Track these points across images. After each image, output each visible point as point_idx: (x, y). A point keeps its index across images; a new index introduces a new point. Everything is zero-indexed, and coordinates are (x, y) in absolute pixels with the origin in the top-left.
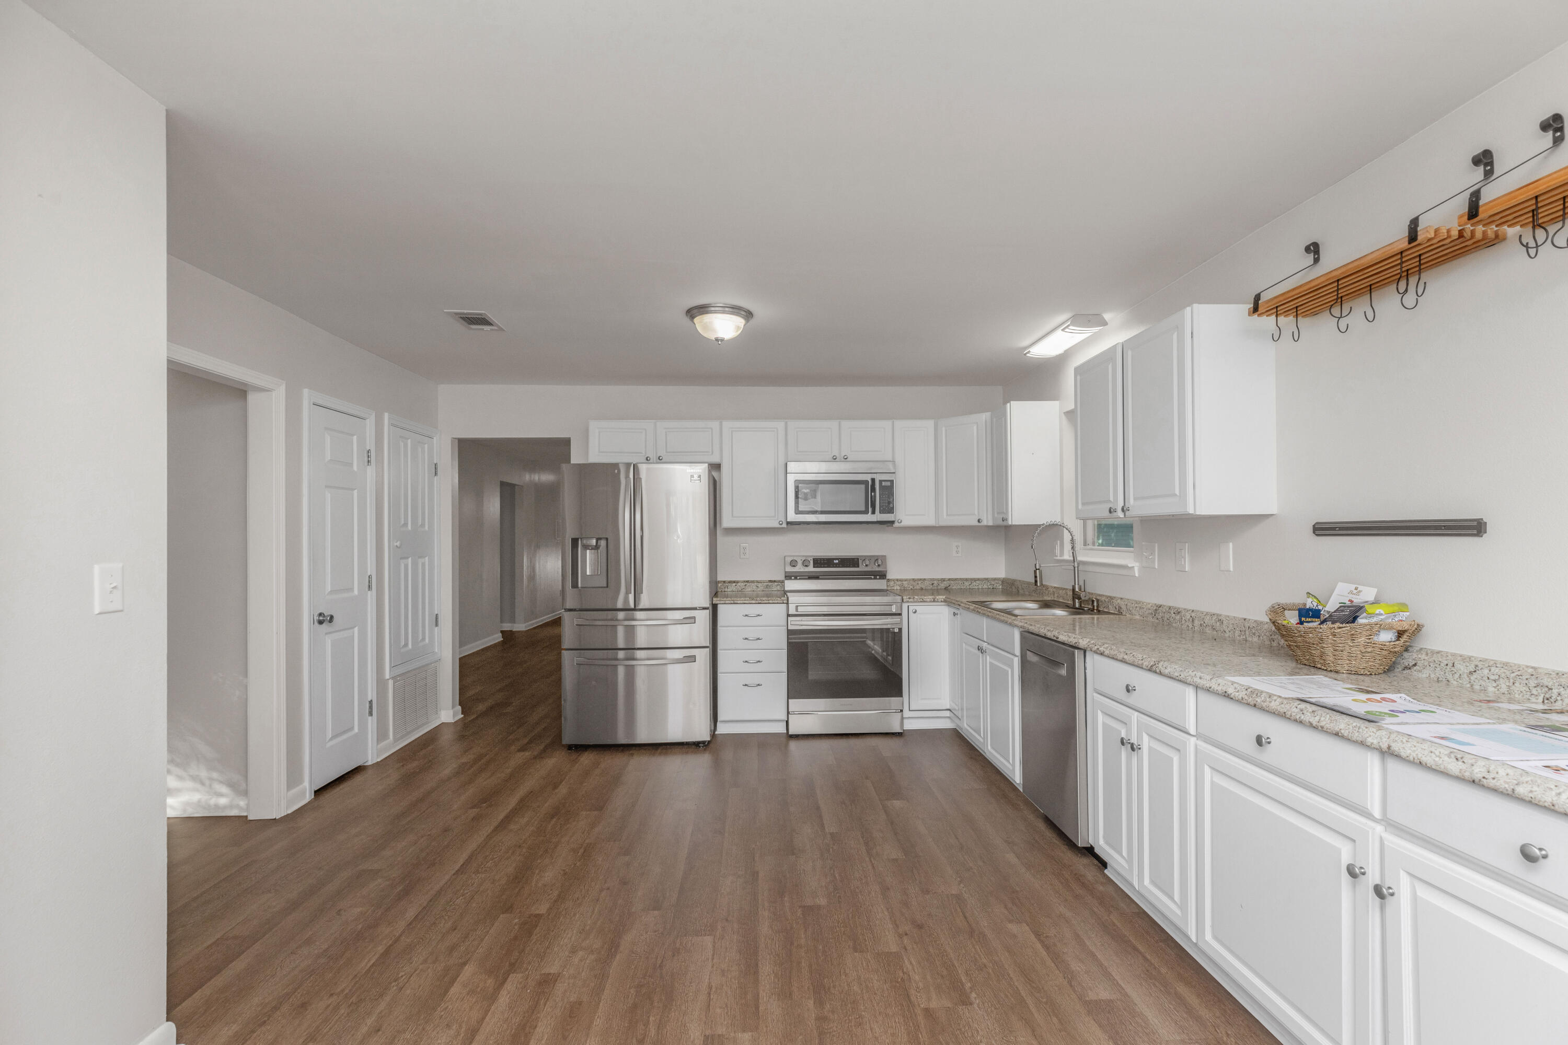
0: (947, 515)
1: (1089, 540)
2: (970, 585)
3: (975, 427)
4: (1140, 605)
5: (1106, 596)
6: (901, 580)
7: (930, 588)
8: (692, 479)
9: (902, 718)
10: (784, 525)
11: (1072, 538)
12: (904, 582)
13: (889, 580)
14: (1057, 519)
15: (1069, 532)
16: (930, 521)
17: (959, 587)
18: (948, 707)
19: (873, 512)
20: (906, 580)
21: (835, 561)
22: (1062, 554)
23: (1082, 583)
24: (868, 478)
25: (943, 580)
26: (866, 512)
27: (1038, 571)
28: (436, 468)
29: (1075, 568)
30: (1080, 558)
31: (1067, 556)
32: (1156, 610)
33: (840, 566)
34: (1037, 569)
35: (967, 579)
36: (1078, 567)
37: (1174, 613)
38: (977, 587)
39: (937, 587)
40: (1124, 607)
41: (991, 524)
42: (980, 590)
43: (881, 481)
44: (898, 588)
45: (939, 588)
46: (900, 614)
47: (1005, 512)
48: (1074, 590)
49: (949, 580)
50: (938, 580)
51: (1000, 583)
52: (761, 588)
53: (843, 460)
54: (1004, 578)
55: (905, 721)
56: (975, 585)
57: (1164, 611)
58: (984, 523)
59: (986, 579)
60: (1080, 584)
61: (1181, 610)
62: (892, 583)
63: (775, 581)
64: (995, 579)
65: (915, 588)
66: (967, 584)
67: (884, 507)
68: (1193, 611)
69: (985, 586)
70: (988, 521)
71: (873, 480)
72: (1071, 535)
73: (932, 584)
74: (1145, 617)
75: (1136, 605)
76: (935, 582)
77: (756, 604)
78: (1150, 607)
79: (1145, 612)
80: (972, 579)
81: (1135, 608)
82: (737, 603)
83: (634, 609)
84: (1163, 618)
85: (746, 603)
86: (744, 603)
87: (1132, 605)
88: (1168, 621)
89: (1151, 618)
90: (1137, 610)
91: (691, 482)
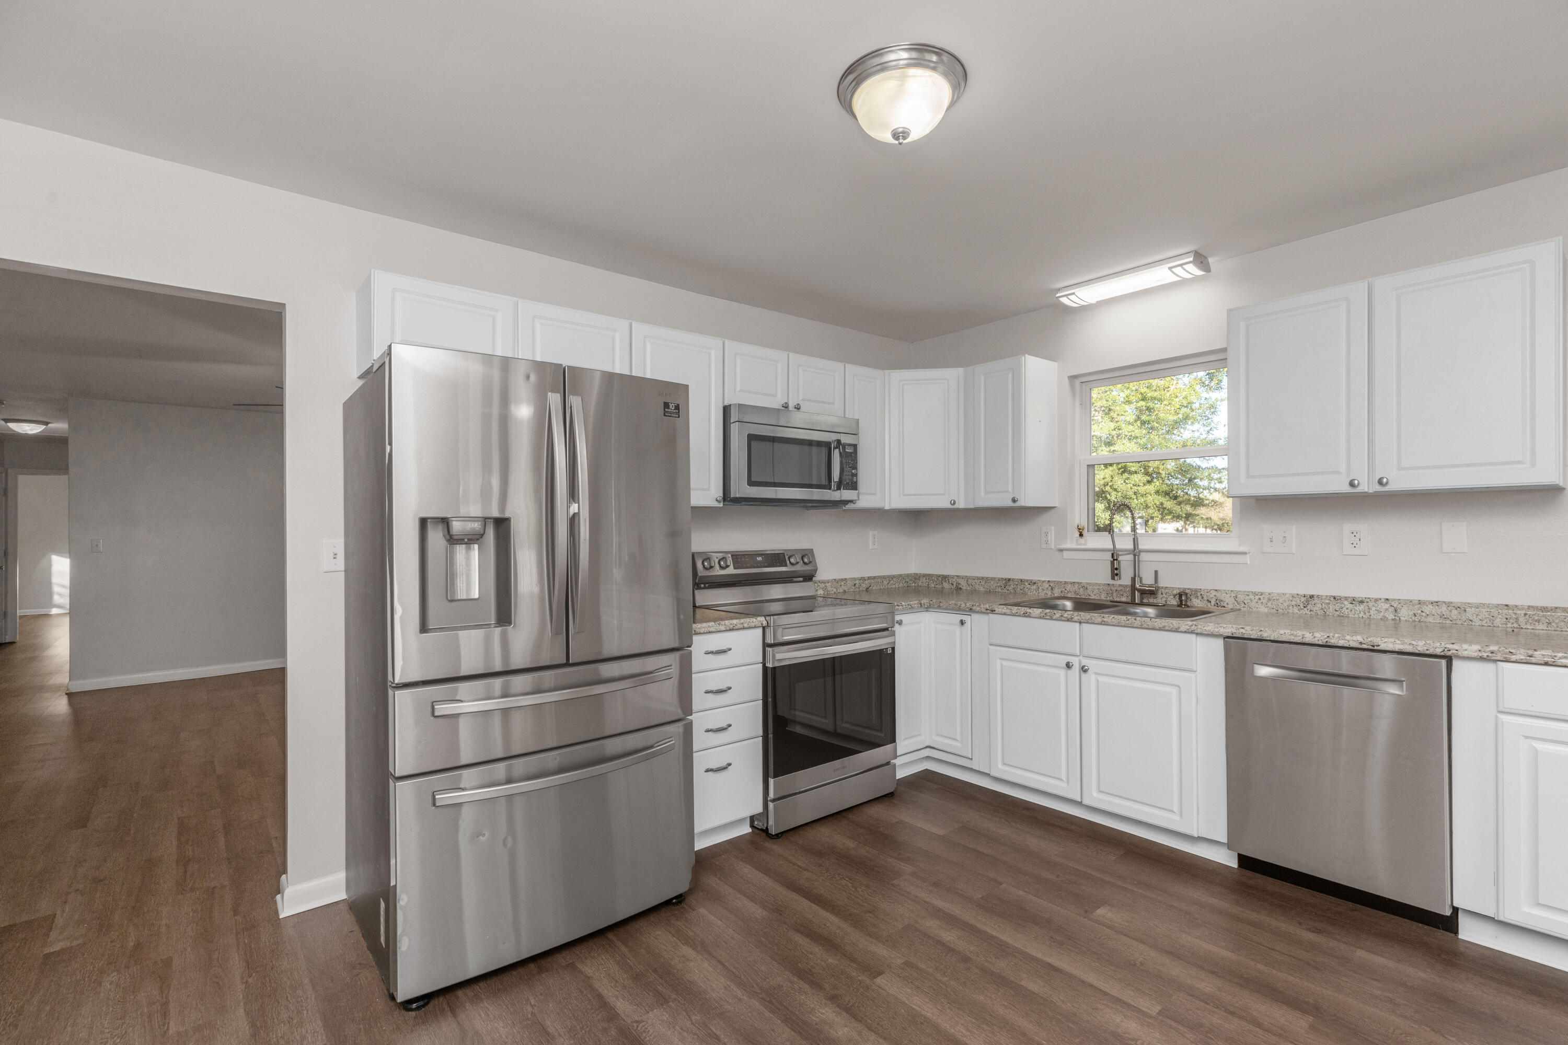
0: (904, 495)
2: (888, 584)
6: (828, 582)
7: (852, 590)
8: (666, 410)
10: (723, 504)
12: (827, 585)
13: (816, 583)
18: (928, 744)
21: (758, 558)
24: (833, 438)
25: (863, 579)
26: (828, 486)
33: (763, 565)
34: (1114, 560)
35: (884, 576)
39: (859, 588)
40: (1229, 600)
43: (845, 445)
45: (861, 589)
49: (869, 578)
50: (858, 579)
53: (795, 409)
62: (819, 587)
66: (885, 582)
67: (848, 481)
71: (838, 442)
73: (854, 585)
74: (1283, 610)
75: (1257, 597)
76: (857, 582)
77: (727, 630)
78: (1291, 599)
79: (1280, 605)
80: (889, 577)
81: (1256, 600)
82: (700, 633)
83: (567, 664)
84: (1325, 610)
85: (712, 632)
86: (710, 632)
87: (1247, 597)
88: (1337, 613)
89: (1296, 610)
90: (1262, 603)
91: (665, 415)
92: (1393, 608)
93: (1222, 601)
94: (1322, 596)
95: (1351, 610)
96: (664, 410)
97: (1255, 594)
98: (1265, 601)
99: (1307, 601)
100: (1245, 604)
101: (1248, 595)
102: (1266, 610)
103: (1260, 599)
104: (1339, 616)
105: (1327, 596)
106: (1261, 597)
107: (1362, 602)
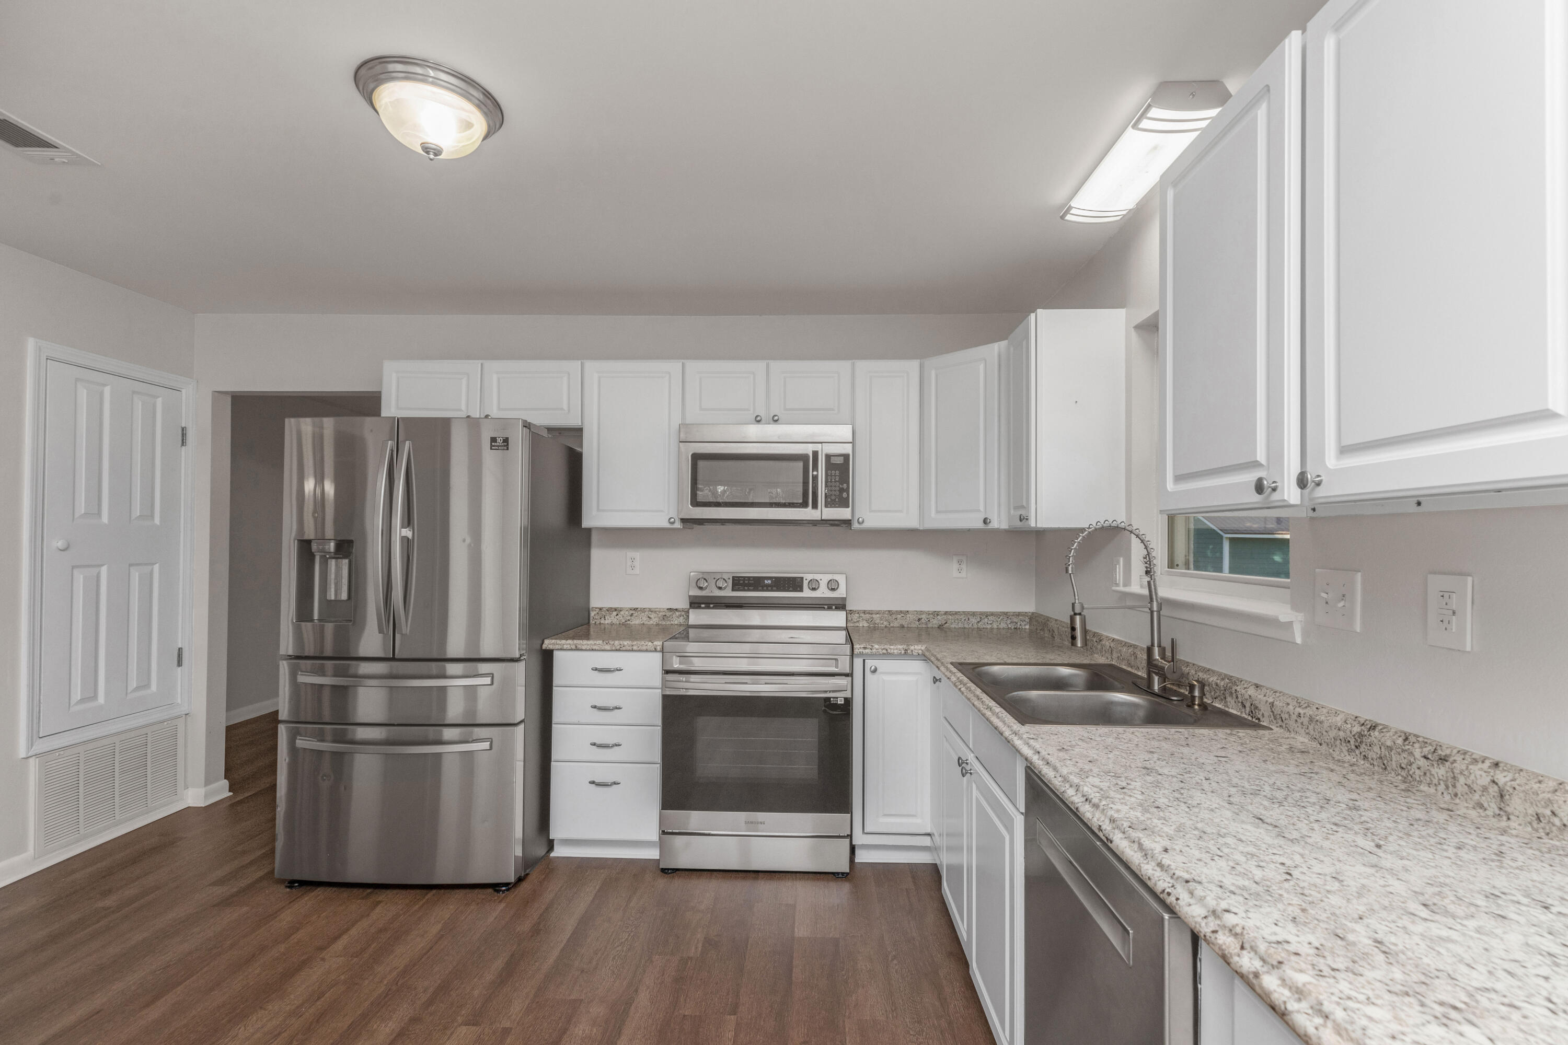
0: (937, 512)
1: (1180, 557)
2: (978, 622)
3: (982, 367)
4: (1309, 712)
5: (1220, 674)
6: (870, 613)
7: (914, 625)
8: (493, 444)
9: (853, 849)
10: (678, 525)
11: (1148, 554)
12: (874, 616)
13: (851, 612)
14: (1119, 517)
15: (1142, 541)
16: (911, 522)
17: (960, 625)
18: (929, 831)
19: (815, 506)
20: (878, 613)
21: (766, 581)
22: (1127, 583)
23: (1167, 644)
24: (808, 449)
25: (936, 614)
26: (804, 504)
27: (1077, 616)
28: (183, 434)
29: (1152, 612)
30: (1164, 592)
31: (1137, 587)
32: (1361, 735)
33: (775, 588)
35: (974, 613)
36: (1159, 612)
37: (1425, 757)
38: (989, 626)
39: (926, 624)
40: (1264, 709)
41: (1004, 526)
42: (995, 630)
43: (828, 457)
44: (866, 625)
45: (930, 625)
46: (850, 675)
47: (1024, 504)
48: (1150, 650)
49: (946, 613)
50: (928, 613)
51: (1027, 620)
52: (654, 620)
53: (772, 422)
54: (1033, 613)
55: (857, 852)
56: (986, 624)
57: (1389, 743)
58: (995, 524)
59: (1006, 614)
60: (1162, 645)
61: (1448, 752)
62: (855, 617)
63: (676, 610)
64: (1018, 614)
65: (892, 625)
66: (973, 620)
67: (833, 498)
68: (1497, 765)
69: (1003, 625)
70: (999, 522)
71: (815, 454)
72: (1146, 548)
73: (919, 620)
76: (923, 616)
77: (612, 650)
80: (982, 614)
82: (582, 650)
83: (393, 659)
85: (595, 650)
86: (593, 650)
91: (491, 449)
92: (1496, 788)
93: (1257, 708)
96: (491, 444)
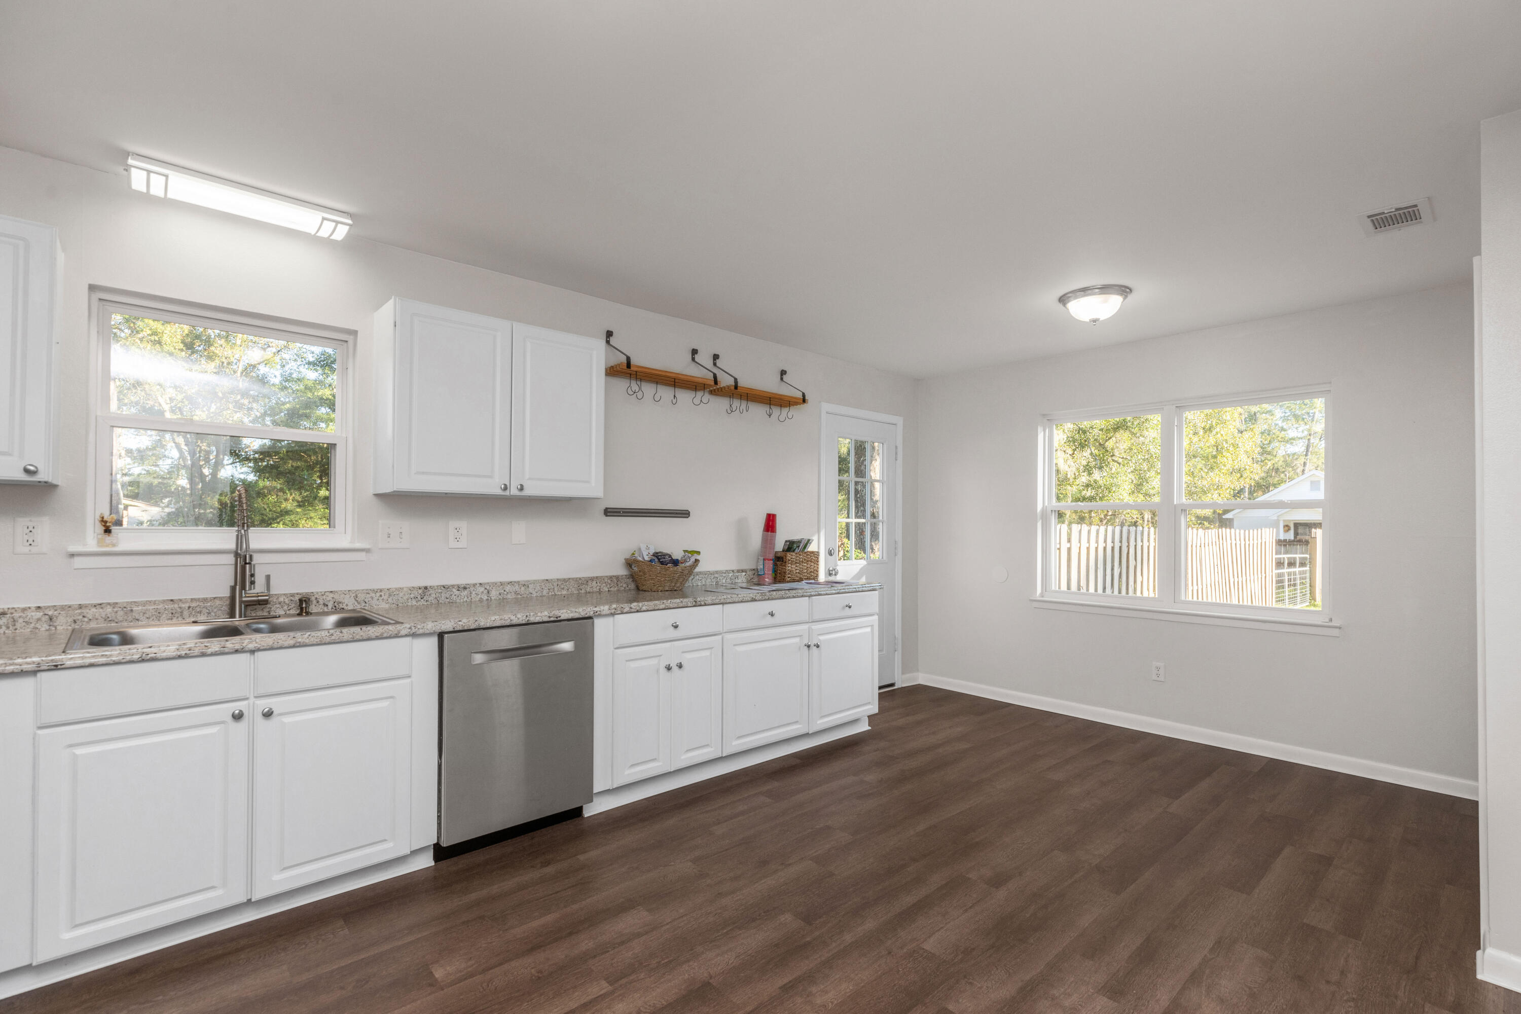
27: (248, 566)
34: (246, 563)
74: (403, 603)
75: (378, 594)
78: (409, 592)
79: (400, 599)
81: (377, 598)
84: (438, 599)
87: (368, 595)
88: (448, 600)
89: (414, 603)
90: (383, 599)
93: (340, 603)
94: (434, 587)
95: (458, 596)
97: (375, 591)
98: (385, 597)
99: (424, 592)
100: (366, 603)
101: (368, 593)
102: (387, 606)
103: (381, 596)
104: (449, 602)
105: (437, 586)
106: (382, 594)
107: (465, 588)
